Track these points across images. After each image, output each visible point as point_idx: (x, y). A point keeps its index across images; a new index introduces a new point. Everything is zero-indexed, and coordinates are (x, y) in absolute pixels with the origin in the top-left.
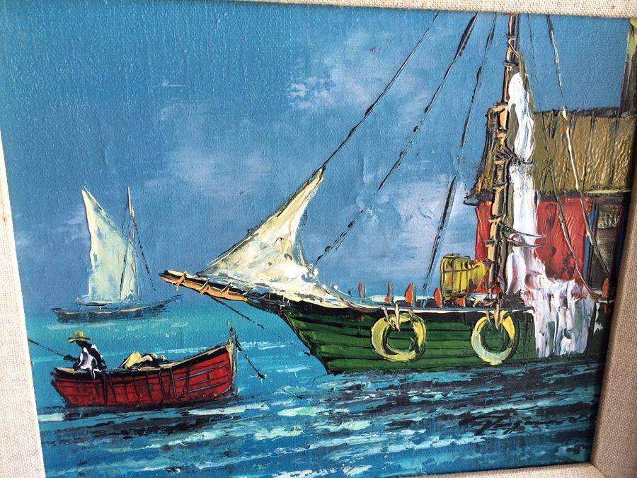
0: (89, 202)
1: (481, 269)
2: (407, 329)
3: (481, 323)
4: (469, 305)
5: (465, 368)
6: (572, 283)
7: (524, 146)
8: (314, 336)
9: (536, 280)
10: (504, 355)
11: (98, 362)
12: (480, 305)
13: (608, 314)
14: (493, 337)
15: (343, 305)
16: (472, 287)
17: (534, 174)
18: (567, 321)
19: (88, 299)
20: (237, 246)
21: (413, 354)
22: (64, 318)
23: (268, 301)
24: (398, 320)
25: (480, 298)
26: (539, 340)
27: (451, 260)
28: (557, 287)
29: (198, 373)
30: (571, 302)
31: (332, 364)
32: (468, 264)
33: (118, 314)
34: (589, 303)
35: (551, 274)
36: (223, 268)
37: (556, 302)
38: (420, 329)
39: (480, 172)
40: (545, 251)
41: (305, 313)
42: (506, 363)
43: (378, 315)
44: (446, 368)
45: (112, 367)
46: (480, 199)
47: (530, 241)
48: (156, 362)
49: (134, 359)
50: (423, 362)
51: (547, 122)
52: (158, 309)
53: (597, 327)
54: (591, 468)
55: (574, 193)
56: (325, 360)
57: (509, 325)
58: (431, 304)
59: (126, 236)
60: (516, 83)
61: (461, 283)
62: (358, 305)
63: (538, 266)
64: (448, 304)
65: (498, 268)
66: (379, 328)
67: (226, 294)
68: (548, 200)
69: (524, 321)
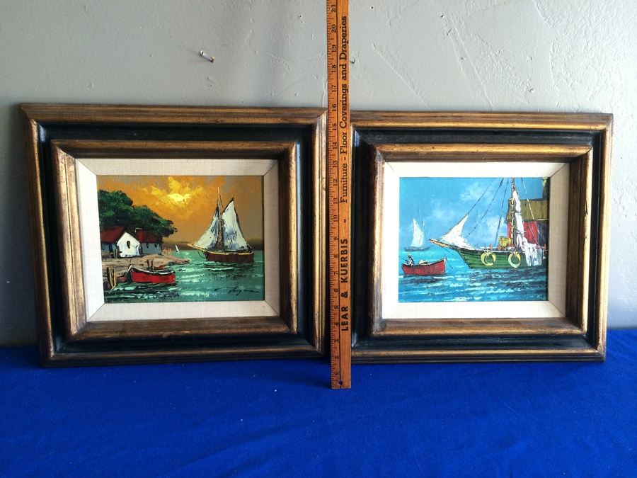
0: (415, 221)
1: (510, 240)
2: (491, 256)
3: (511, 255)
4: (507, 250)
5: (507, 268)
6: (535, 245)
7: (518, 208)
8: (466, 258)
9: (525, 243)
10: (519, 265)
11: (413, 262)
12: (510, 250)
13: (547, 254)
14: (515, 260)
15: (473, 249)
16: (508, 245)
17: (522, 215)
18: (535, 256)
19: (412, 245)
20: (447, 233)
21: (492, 264)
22: (406, 250)
23: (454, 248)
24: (488, 254)
25: (510, 248)
26: (528, 261)
27: (502, 237)
28: (532, 246)
29: (436, 266)
30: (536, 250)
31: (471, 266)
32: (506, 239)
33: (418, 250)
34: (541, 250)
35: (529, 242)
36: (444, 239)
37: (531, 250)
38: (494, 256)
39: (507, 215)
40: (527, 236)
41: (464, 251)
42: (519, 267)
43: (483, 252)
44: (502, 268)
45: (416, 264)
46: (508, 222)
47: (522, 233)
48: (426, 263)
49: (422, 262)
50: (496, 266)
51: (524, 203)
52: (427, 249)
53: (544, 258)
54: (548, 302)
55: (533, 220)
56: (469, 264)
57: (518, 256)
58: (497, 249)
59: (422, 230)
60: (515, 193)
61: (504, 244)
62: (477, 249)
63: (525, 240)
64: (501, 250)
65: (514, 239)
66: (483, 256)
67: (444, 245)
68: (527, 223)
69: (523, 255)
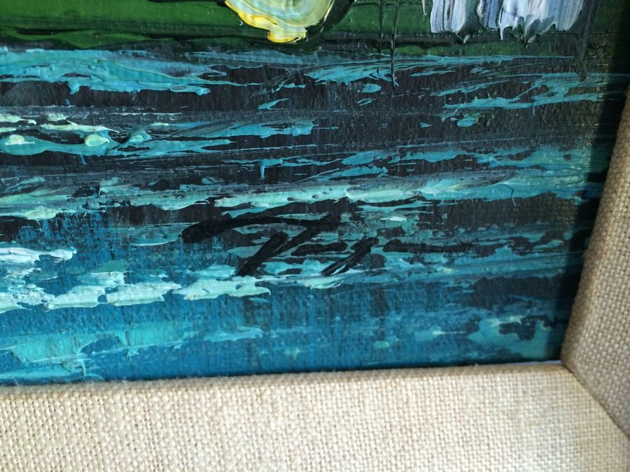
5: (179, 44)
42: (322, 39)
44: (110, 39)
54: (561, 376)
